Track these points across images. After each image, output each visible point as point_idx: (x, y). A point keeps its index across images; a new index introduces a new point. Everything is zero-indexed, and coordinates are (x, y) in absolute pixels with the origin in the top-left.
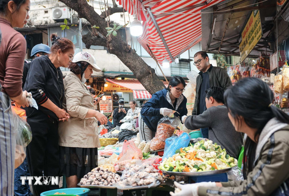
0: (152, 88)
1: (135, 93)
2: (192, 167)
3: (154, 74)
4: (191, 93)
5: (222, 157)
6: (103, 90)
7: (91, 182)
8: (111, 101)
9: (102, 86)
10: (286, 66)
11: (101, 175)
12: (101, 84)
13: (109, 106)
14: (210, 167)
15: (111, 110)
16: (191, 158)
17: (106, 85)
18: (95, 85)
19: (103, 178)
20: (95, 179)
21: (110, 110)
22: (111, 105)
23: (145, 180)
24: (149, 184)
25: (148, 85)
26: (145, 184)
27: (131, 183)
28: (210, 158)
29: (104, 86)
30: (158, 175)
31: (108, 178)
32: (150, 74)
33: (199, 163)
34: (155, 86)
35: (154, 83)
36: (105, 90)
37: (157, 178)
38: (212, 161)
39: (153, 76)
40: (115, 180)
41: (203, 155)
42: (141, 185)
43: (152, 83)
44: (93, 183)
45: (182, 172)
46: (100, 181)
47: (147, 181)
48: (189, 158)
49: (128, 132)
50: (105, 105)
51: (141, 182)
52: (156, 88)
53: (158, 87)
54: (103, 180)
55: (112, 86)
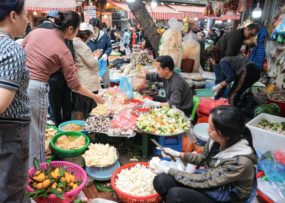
0: (142, 20)
1: (129, 14)
2: (157, 129)
3: (144, 8)
4: (170, 37)
5: (179, 123)
6: (105, 8)
7: (91, 128)
8: (111, 17)
9: (104, 5)
10: (248, 21)
11: (97, 123)
12: (104, 3)
13: (109, 21)
14: (170, 130)
15: (111, 24)
16: (158, 122)
17: (108, 5)
18: (100, 3)
19: (99, 125)
20: (93, 126)
21: (109, 24)
22: (110, 20)
23: (126, 132)
24: (128, 135)
25: (139, 17)
26: (125, 134)
27: (116, 133)
28: (171, 123)
29: (106, 5)
30: (135, 128)
31: (102, 125)
32: (141, 8)
33: (163, 127)
34: (145, 18)
35: (144, 16)
36: (106, 8)
37: (134, 130)
38: (171, 126)
39: (143, 10)
40: (107, 127)
41: (166, 120)
42: (123, 135)
43: (142, 16)
44: (92, 129)
45: (151, 132)
46: (96, 127)
47: (127, 133)
48: (156, 121)
49: (121, 60)
50: (106, 20)
51: (123, 133)
52: (145, 20)
53: (147, 19)
54: (98, 127)
55: (112, 5)
